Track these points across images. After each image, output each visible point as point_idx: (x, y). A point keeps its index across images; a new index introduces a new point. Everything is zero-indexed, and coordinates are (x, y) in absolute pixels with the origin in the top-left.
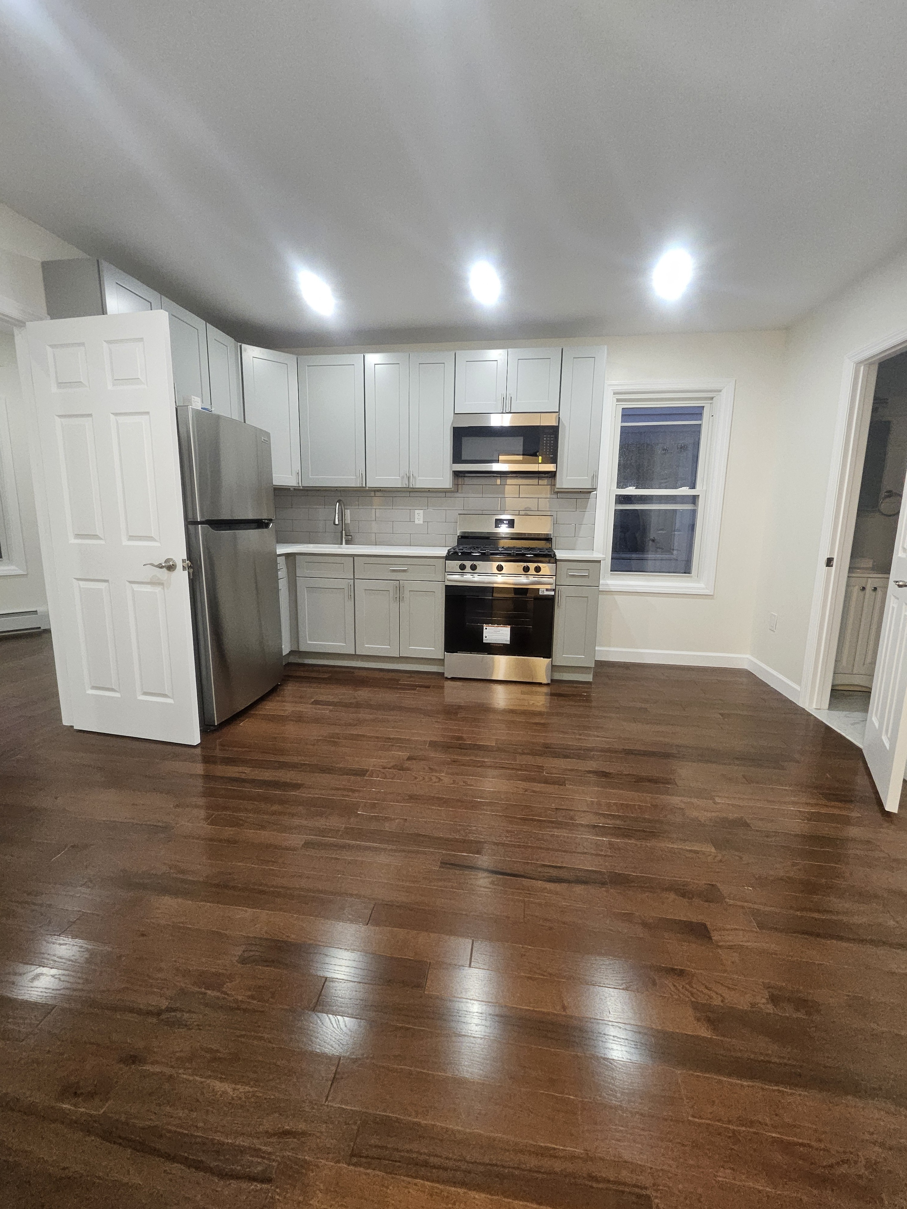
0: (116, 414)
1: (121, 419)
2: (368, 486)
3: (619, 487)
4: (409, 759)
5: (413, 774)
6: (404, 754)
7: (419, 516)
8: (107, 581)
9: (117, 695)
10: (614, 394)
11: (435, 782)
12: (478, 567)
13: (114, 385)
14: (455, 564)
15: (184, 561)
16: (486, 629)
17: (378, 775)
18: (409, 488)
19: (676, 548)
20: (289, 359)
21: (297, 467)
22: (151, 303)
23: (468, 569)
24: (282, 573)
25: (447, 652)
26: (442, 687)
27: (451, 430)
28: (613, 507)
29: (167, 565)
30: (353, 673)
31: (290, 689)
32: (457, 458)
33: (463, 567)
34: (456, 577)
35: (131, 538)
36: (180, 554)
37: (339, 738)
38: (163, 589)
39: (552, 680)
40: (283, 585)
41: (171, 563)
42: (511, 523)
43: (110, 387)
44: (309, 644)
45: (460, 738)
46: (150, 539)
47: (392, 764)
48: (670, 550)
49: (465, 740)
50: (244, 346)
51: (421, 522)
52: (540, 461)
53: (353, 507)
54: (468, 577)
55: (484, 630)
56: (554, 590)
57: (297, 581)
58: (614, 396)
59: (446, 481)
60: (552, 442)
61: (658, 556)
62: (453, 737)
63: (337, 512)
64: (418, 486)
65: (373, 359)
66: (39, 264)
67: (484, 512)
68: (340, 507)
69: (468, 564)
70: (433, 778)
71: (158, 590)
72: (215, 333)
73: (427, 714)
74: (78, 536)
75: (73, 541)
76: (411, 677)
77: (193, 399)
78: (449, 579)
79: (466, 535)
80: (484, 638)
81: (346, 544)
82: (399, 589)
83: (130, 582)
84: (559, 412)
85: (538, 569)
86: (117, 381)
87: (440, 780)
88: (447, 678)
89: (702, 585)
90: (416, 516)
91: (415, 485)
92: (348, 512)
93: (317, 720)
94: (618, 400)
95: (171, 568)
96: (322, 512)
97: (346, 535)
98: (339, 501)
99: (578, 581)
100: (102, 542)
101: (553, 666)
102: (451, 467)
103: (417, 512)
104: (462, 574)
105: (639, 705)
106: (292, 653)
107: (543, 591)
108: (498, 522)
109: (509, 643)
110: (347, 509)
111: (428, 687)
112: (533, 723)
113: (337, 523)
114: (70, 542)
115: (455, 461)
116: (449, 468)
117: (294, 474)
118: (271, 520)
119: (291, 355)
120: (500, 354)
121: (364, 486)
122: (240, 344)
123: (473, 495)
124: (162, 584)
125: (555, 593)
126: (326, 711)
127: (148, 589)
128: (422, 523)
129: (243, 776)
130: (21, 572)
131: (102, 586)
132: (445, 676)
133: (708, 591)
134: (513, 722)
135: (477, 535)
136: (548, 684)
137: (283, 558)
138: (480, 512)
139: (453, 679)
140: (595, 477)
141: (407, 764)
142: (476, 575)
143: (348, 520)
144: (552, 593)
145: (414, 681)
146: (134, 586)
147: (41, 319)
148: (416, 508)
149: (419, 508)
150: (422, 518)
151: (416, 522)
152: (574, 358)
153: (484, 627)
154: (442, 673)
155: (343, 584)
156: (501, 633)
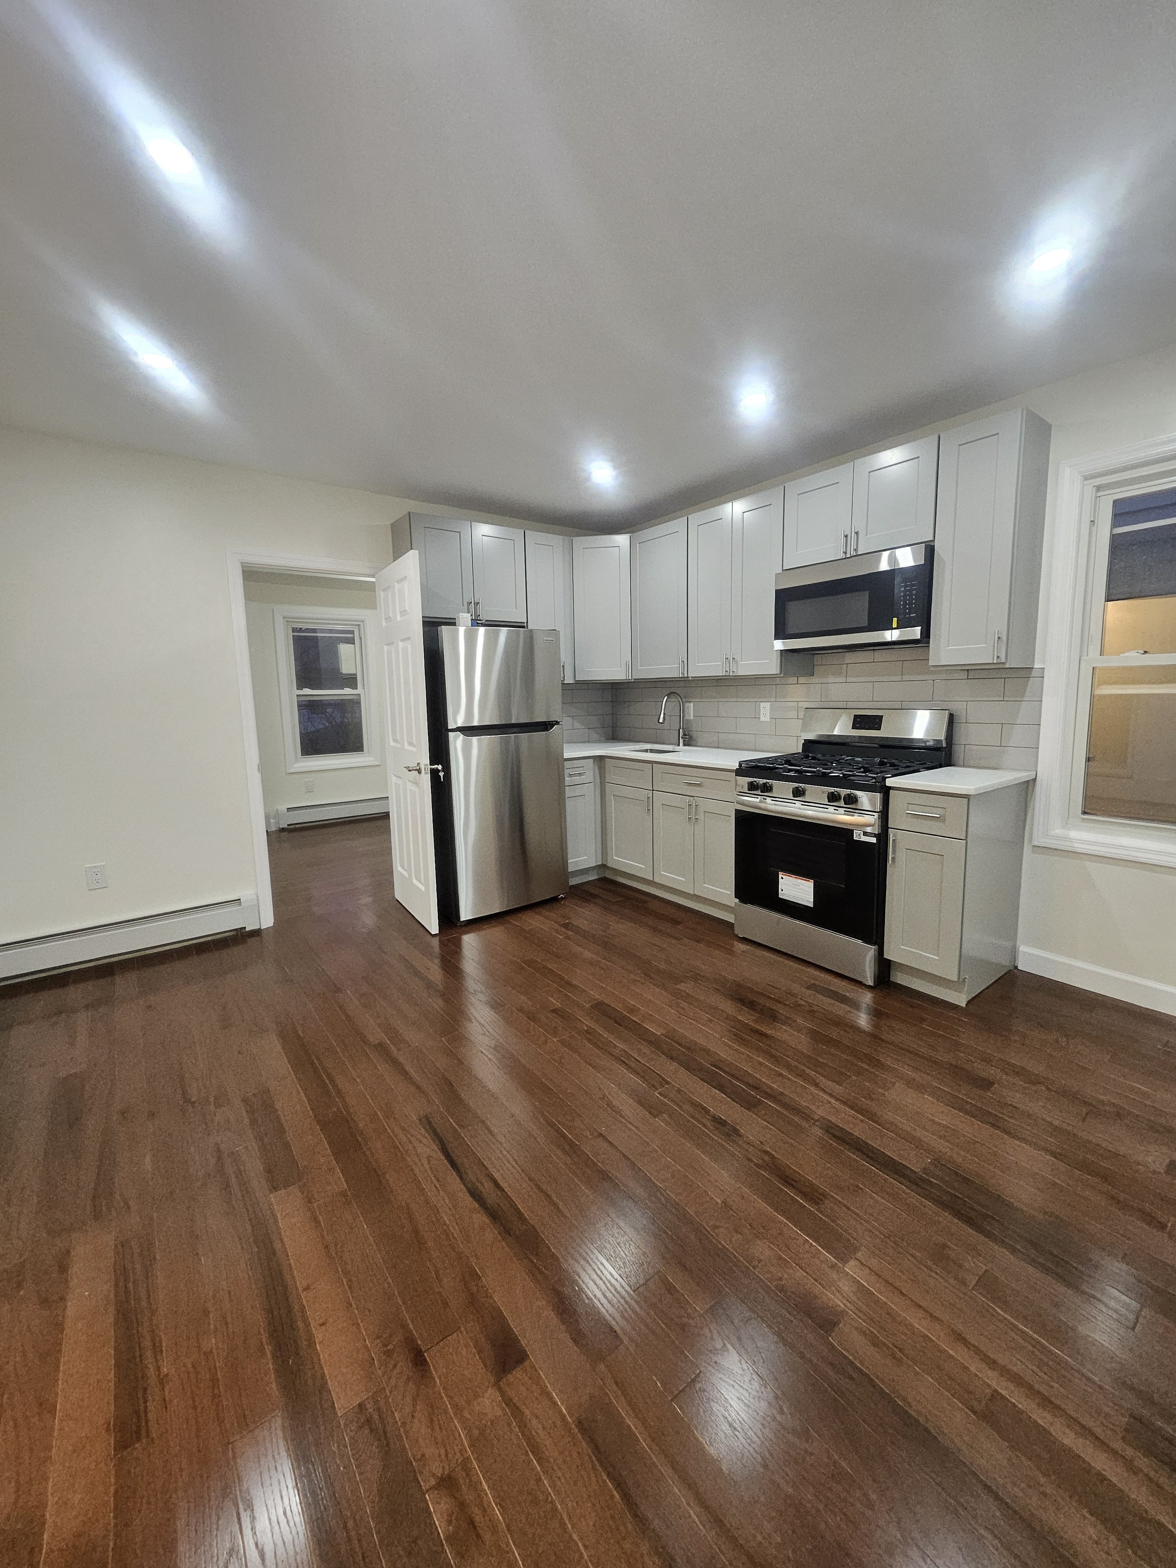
2: (690, 675)
3: (1102, 654)
7: (765, 711)
8: (401, 778)
9: (406, 875)
10: (1086, 478)
12: (773, 788)
14: (745, 782)
16: (782, 878)
20: (622, 540)
21: (627, 657)
22: (459, 533)
23: (761, 790)
24: (587, 778)
25: (740, 900)
26: (731, 952)
27: (773, 596)
29: (417, 768)
30: (646, 902)
32: (785, 632)
33: (754, 787)
34: (747, 800)
40: (586, 791)
44: (615, 858)
50: (574, 539)
52: (895, 625)
53: (695, 700)
55: (780, 880)
56: (878, 835)
57: (606, 787)
59: (772, 667)
60: (914, 592)
63: (663, 707)
64: (741, 672)
65: (698, 519)
66: (389, 527)
69: (760, 782)
71: (417, 789)
72: (535, 536)
74: (393, 740)
75: (392, 743)
78: (739, 801)
80: (780, 891)
81: (684, 745)
82: (693, 808)
84: (933, 541)
85: (851, 801)
88: (737, 936)
90: (762, 710)
92: (690, 706)
94: (1099, 488)
95: (419, 771)
97: (684, 735)
98: (670, 694)
99: (925, 826)
102: (774, 645)
103: (760, 705)
104: (753, 796)
106: (601, 866)
107: (859, 834)
109: (811, 905)
110: (688, 702)
113: (661, 721)
115: (782, 637)
117: (624, 665)
118: (556, 721)
119: (623, 535)
121: (686, 675)
122: (571, 538)
125: (882, 841)
127: (413, 787)
128: (768, 720)
130: (377, 763)
131: (400, 782)
132: (737, 931)
137: (591, 760)
139: (745, 940)
142: (768, 800)
143: (690, 715)
144: (879, 841)
146: (410, 784)
148: (762, 700)
149: (766, 700)
150: (769, 711)
151: (761, 720)
152: (960, 445)
153: (780, 876)
154: (730, 926)
155: (643, 794)
156: (803, 890)
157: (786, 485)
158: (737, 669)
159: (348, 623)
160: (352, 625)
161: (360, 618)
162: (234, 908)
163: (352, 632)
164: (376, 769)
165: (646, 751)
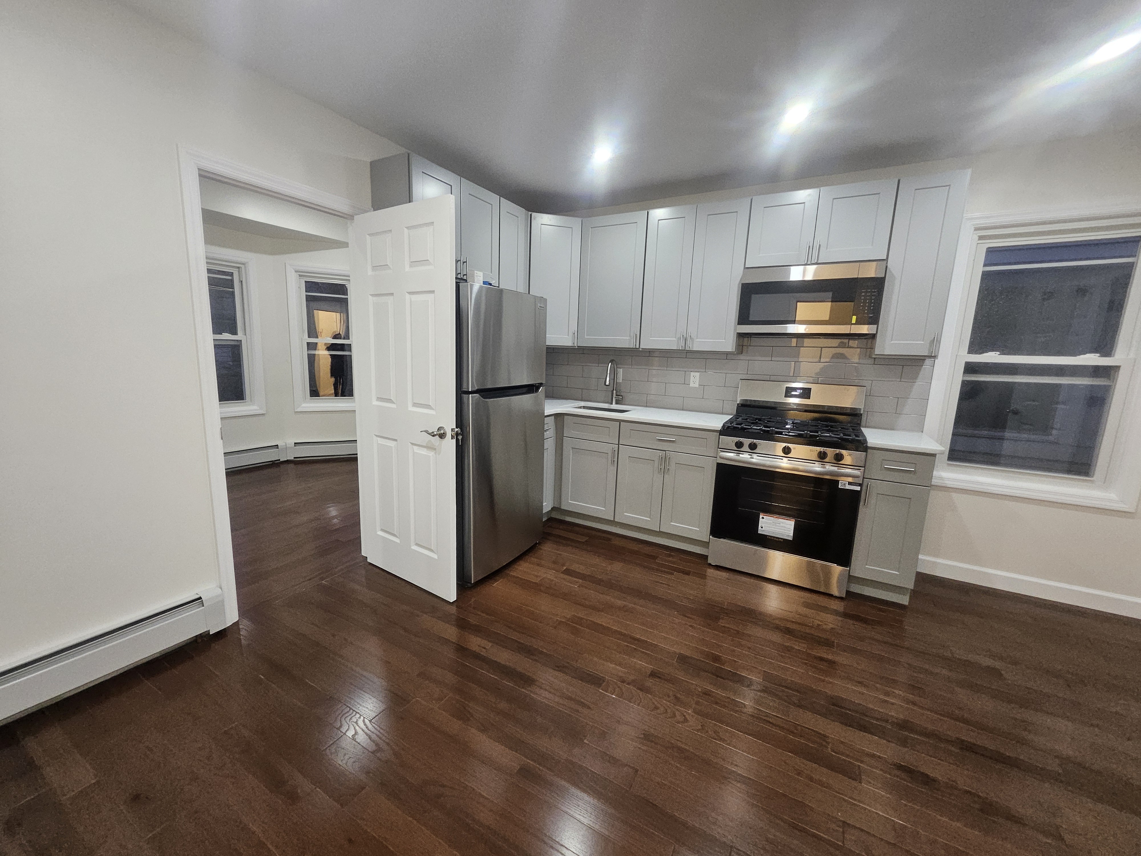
0: (410, 293)
1: (414, 297)
2: (641, 347)
3: (970, 352)
4: (653, 674)
5: (654, 701)
6: (648, 667)
7: (695, 379)
8: (396, 440)
9: (397, 540)
10: (976, 229)
11: (678, 722)
12: (758, 446)
13: (411, 266)
14: (731, 441)
15: (452, 430)
16: (763, 518)
17: (614, 690)
18: (685, 350)
19: (1057, 426)
20: (575, 223)
21: (574, 327)
22: (451, 186)
23: (746, 448)
24: (550, 434)
25: (713, 536)
26: (703, 576)
27: (739, 288)
28: (959, 377)
29: (438, 433)
30: (609, 540)
31: (548, 549)
32: (743, 318)
33: (739, 445)
34: (731, 455)
35: (415, 405)
36: (450, 423)
37: (581, 625)
38: (436, 453)
39: (848, 592)
40: (549, 444)
41: (442, 432)
42: (806, 393)
43: (407, 268)
44: (571, 503)
45: (717, 659)
46: (428, 407)
47: (632, 677)
48: (1046, 428)
49: (723, 664)
50: (534, 214)
51: (697, 385)
52: (853, 322)
53: (626, 366)
54: (745, 457)
55: (761, 520)
56: (860, 485)
57: (564, 440)
58: (976, 232)
59: (728, 344)
60: (873, 297)
61: (1025, 436)
62: (708, 655)
63: (608, 372)
64: (696, 348)
65: (659, 213)
66: (369, 164)
67: (772, 378)
68: (612, 366)
69: (747, 441)
70: (677, 713)
71: (431, 454)
72: (507, 205)
73: (684, 611)
74: (379, 399)
75: (375, 403)
76: (670, 556)
77: (475, 274)
78: (722, 456)
79: (749, 403)
80: (760, 528)
81: (616, 404)
82: (665, 460)
83: (412, 444)
84: (887, 260)
85: (839, 458)
86: (414, 263)
87: (686, 720)
88: (710, 564)
89: (1113, 496)
90: (692, 378)
91: (692, 348)
92: (621, 371)
93: (565, 596)
94: (981, 238)
95: (442, 436)
96: (595, 370)
97: (617, 395)
98: (612, 361)
99: (898, 477)
100: (393, 406)
101: (850, 576)
102: (735, 329)
103: (692, 374)
104: (739, 452)
105: (987, 662)
106: (553, 509)
107: (844, 484)
108: (789, 392)
109: (791, 539)
110: (620, 368)
111: (688, 573)
112: (816, 658)
113: (607, 383)
114: (373, 403)
115: (739, 323)
116: (733, 328)
117: (571, 334)
118: (541, 384)
119: (577, 218)
120: (809, 195)
121: (638, 347)
122: (530, 213)
123: (760, 358)
124: (435, 449)
125: (861, 489)
126: (573, 585)
127: (424, 452)
129: (483, 653)
131: (392, 444)
132: (710, 561)
133: (1125, 506)
134: (789, 649)
135: (761, 404)
136: (841, 598)
137: (553, 417)
138: (768, 377)
139: (718, 567)
140: (935, 342)
141: (650, 683)
142: (755, 456)
143: (620, 380)
144: (858, 488)
145: (674, 563)
146: (415, 447)
147: (366, 212)
148: (692, 370)
149: (696, 370)
150: (698, 380)
151: (691, 386)
152: (916, 189)
153: (761, 516)
154: (705, 557)
155: (608, 448)
156: (782, 527)
157: (754, 198)
158: (693, 345)
159: (224, 263)
160: (234, 267)
161: (243, 260)
162: (194, 611)
163: (232, 274)
164: (261, 418)
165: (584, 407)
